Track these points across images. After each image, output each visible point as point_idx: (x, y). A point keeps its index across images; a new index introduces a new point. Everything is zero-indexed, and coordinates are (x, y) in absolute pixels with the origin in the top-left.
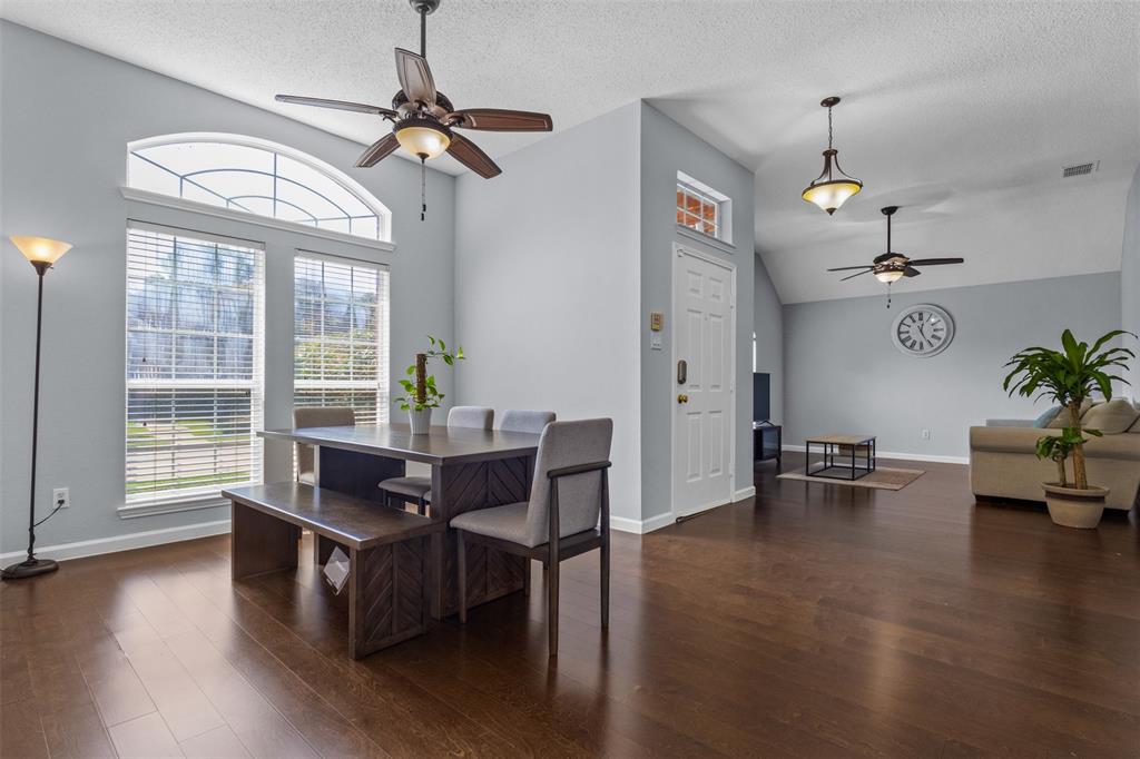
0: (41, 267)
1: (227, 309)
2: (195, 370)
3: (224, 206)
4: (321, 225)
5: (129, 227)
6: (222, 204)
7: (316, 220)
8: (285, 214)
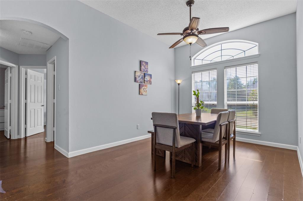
0: (179, 84)
1: (212, 85)
2: (205, 100)
3: (210, 62)
4: (235, 58)
5: (192, 73)
6: (209, 62)
7: (233, 56)
8: (224, 58)
